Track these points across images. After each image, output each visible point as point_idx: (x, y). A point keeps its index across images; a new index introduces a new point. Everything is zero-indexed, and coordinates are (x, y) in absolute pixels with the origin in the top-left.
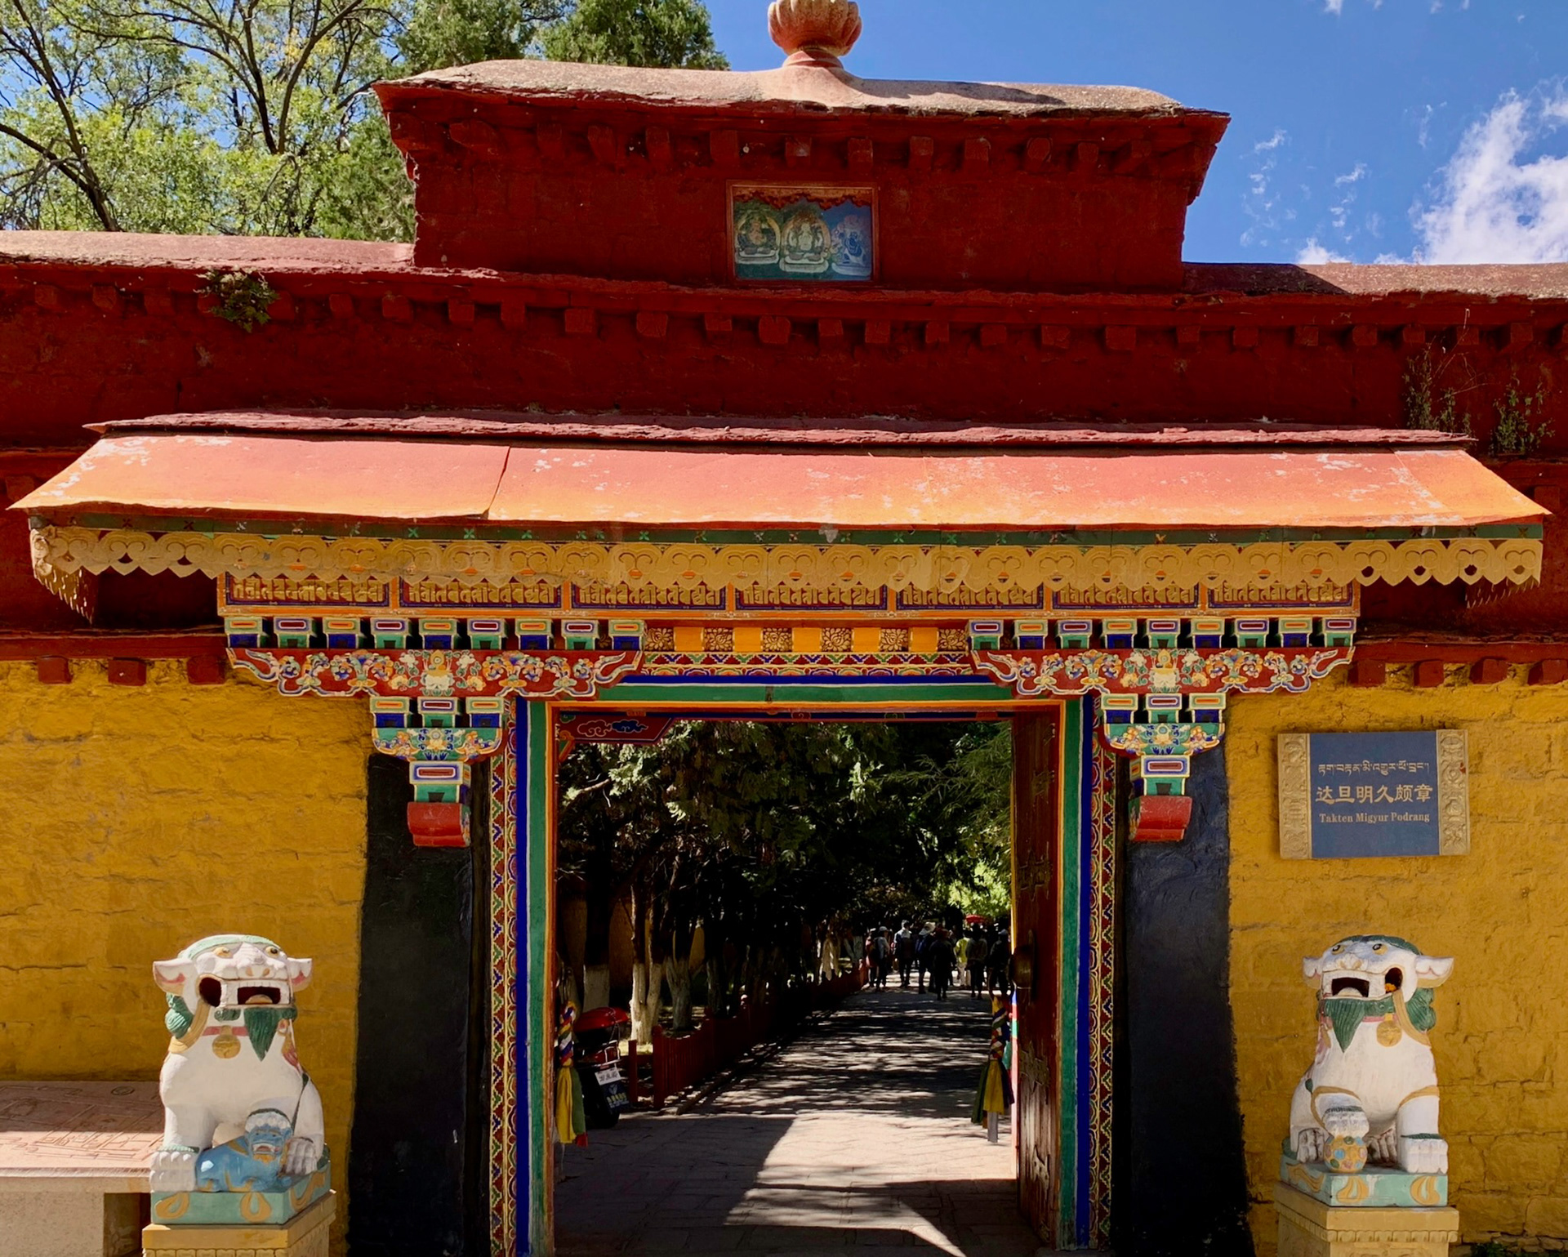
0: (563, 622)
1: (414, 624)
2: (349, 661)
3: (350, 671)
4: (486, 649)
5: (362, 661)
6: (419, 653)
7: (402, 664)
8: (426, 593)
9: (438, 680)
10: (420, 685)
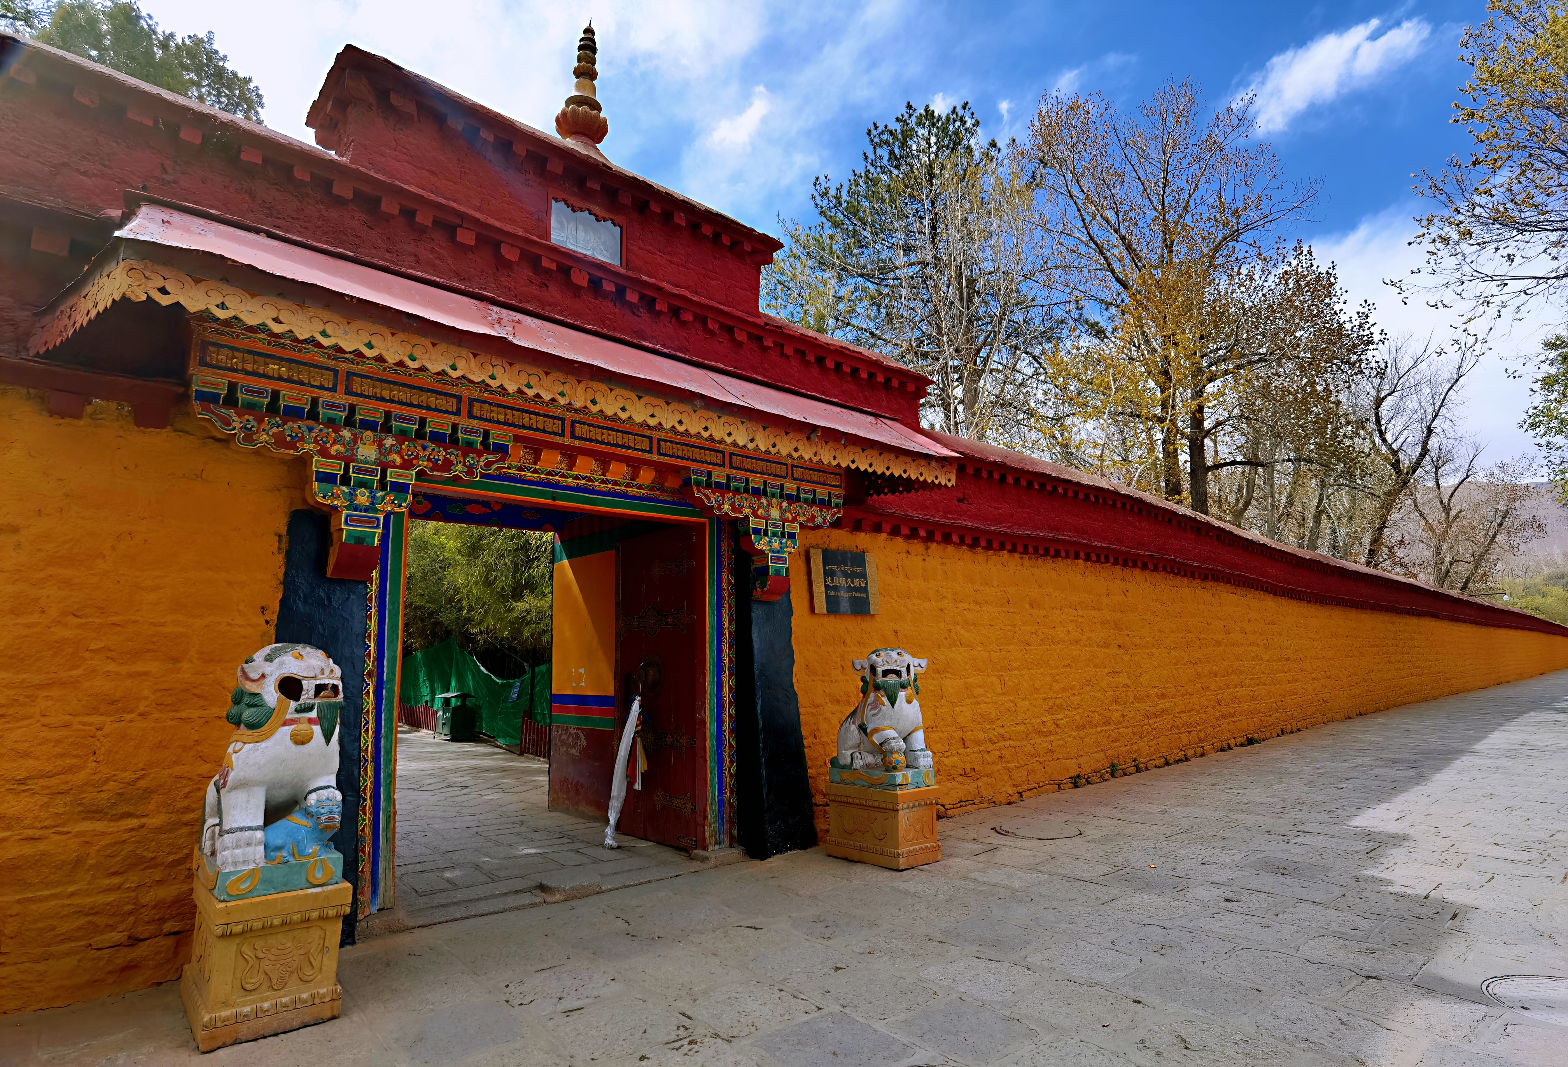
0: (460, 426)
1: (352, 408)
2: (299, 427)
3: (300, 435)
4: (402, 436)
5: (310, 430)
6: (355, 431)
7: (341, 436)
8: (366, 388)
9: (367, 452)
10: (353, 454)
